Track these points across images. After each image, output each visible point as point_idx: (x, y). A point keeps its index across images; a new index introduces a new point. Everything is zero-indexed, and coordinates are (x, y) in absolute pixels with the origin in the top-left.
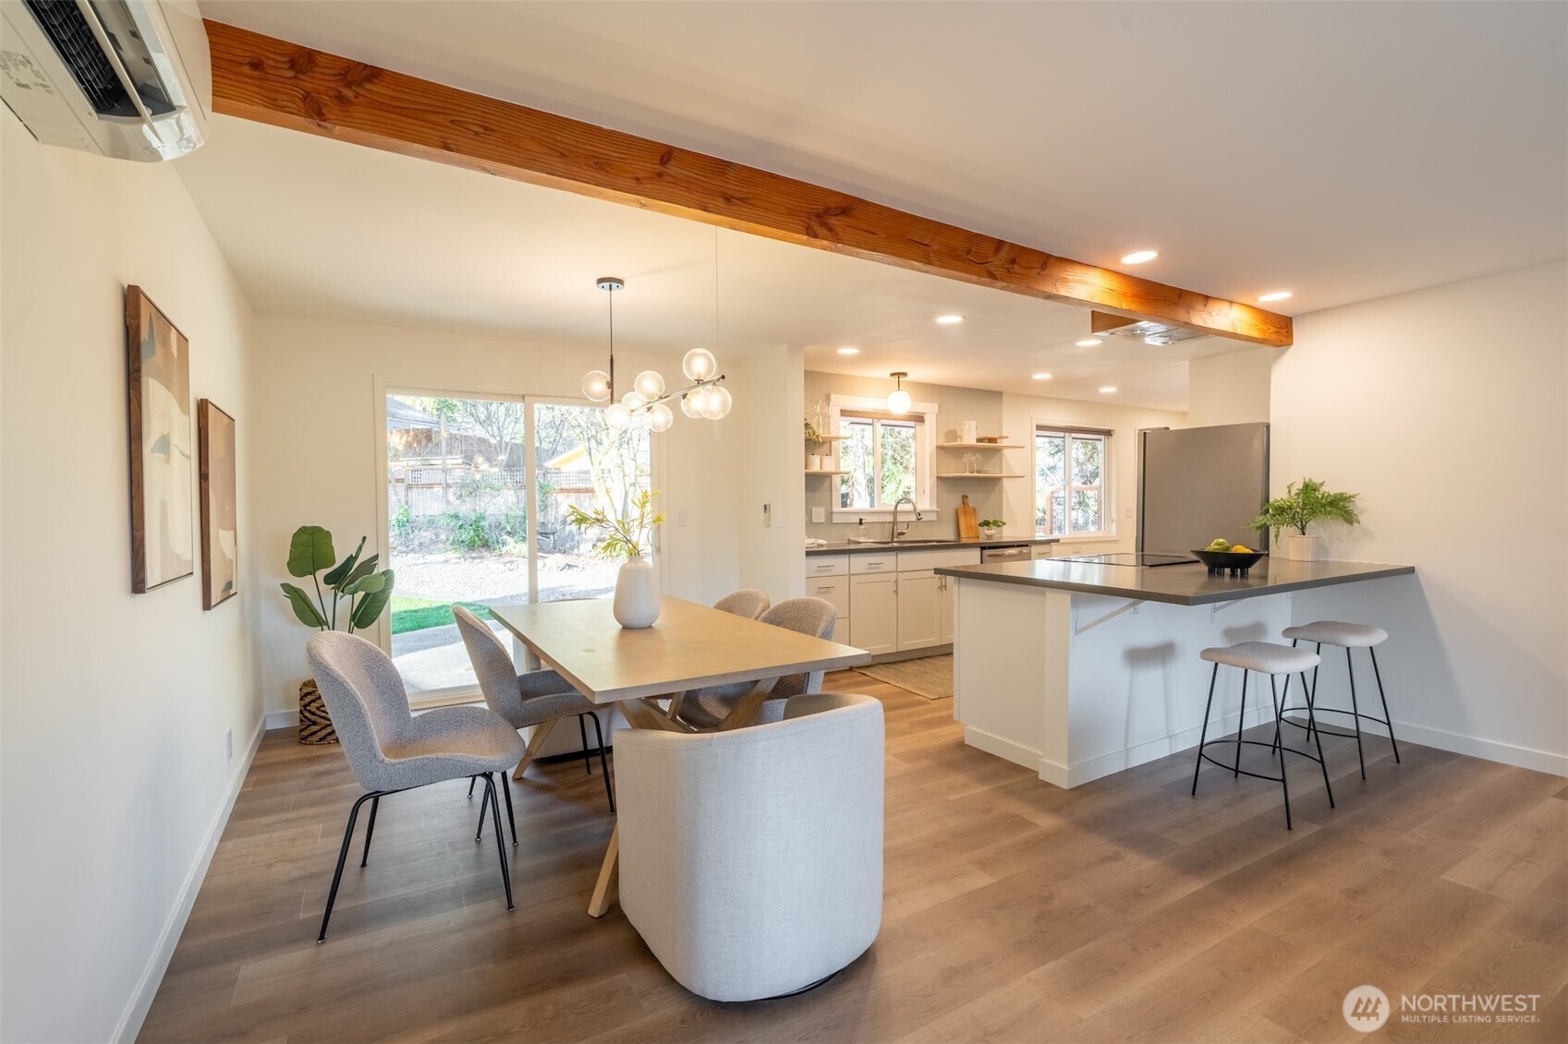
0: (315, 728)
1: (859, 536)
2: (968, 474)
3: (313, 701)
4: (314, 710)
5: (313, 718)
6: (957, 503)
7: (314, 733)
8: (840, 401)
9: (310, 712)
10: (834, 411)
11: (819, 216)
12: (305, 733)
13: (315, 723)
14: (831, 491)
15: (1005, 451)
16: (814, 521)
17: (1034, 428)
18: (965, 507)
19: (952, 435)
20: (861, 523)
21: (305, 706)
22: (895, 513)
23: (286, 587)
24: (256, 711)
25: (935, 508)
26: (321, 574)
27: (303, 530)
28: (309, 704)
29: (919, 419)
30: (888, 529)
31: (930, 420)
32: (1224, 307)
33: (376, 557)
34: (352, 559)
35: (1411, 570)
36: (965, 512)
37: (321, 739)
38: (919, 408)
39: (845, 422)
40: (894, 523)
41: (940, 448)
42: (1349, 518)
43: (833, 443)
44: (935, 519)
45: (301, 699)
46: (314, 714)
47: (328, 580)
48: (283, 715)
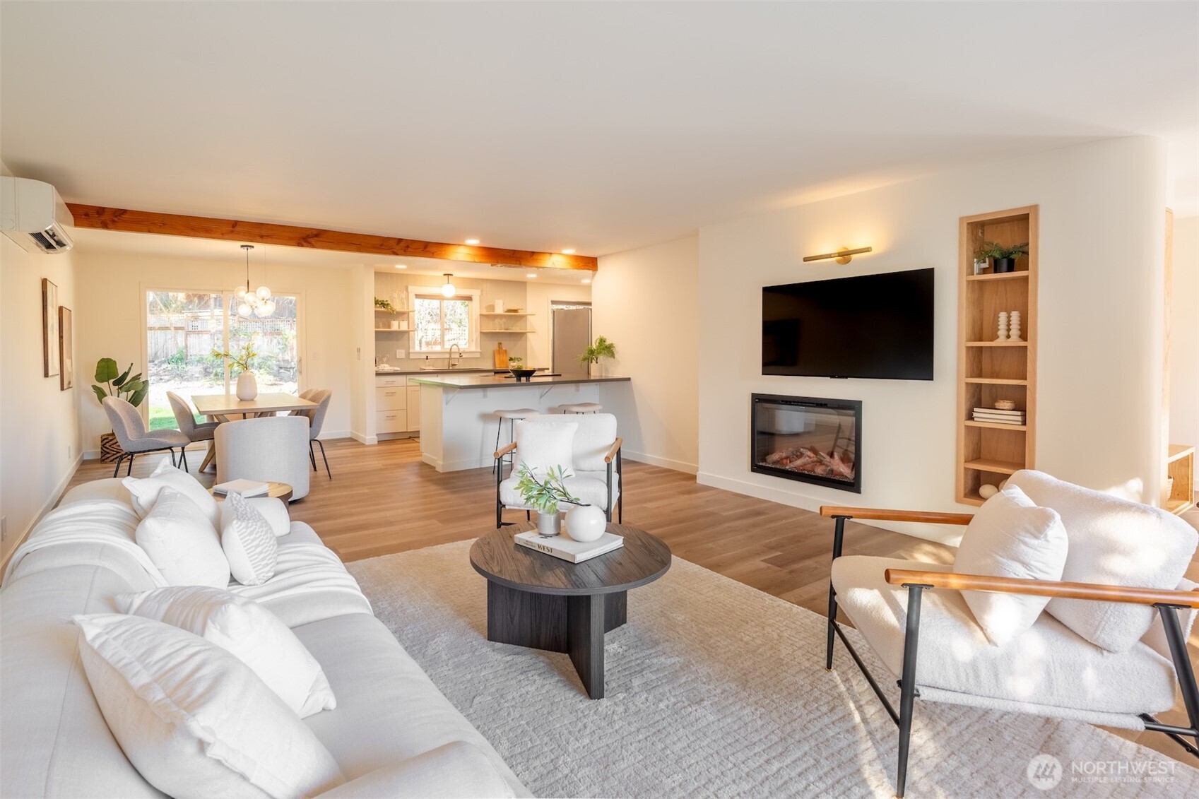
0: (108, 455)
1: (426, 366)
2: (497, 331)
3: (108, 442)
4: (108, 447)
5: (108, 451)
6: (495, 347)
7: (108, 458)
8: (413, 290)
9: (106, 447)
10: (412, 296)
11: (303, 239)
12: (103, 458)
13: (108, 453)
14: (409, 340)
15: (529, 317)
16: (398, 357)
17: (550, 303)
18: (500, 350)
19: (492, 307)
20: (427, 359)
21: (103, 445)
22: (450, 353)
23: (94, 387)
24: (79, 449)
25: (479, 350)
26: (111, 381)
27: (103, 360)
28: (105, 444)
29: (469, 298)
30: (446, 362)
31: (476, 299)
32: (547, 257)
33: (141, 374)
34: (126, 374)
35: (629, 379)
36: (499, 353)
37: (111, 461)
38: (466, 292)
39: (418, 302)
40: (450, 358)
41: (481, 315)
42: (613, 355)
43: (410, 313)
44: (479, 356)
45: (102, 442)
46: (108, 449)
47: (114, 384)
48: (93, 452)
